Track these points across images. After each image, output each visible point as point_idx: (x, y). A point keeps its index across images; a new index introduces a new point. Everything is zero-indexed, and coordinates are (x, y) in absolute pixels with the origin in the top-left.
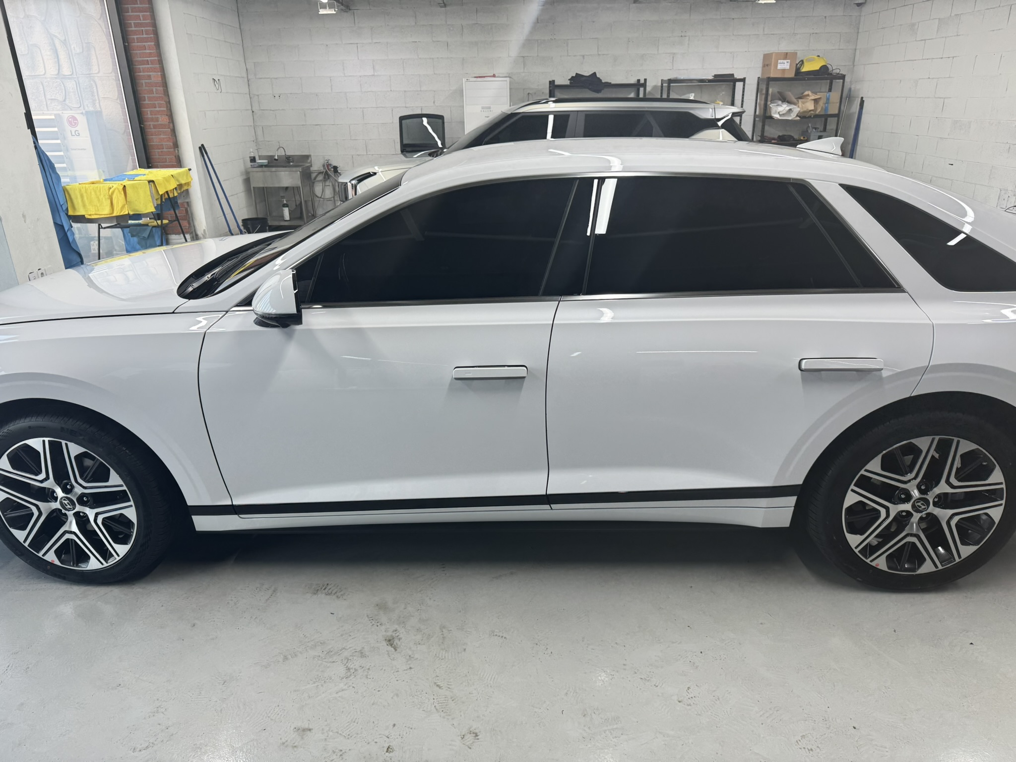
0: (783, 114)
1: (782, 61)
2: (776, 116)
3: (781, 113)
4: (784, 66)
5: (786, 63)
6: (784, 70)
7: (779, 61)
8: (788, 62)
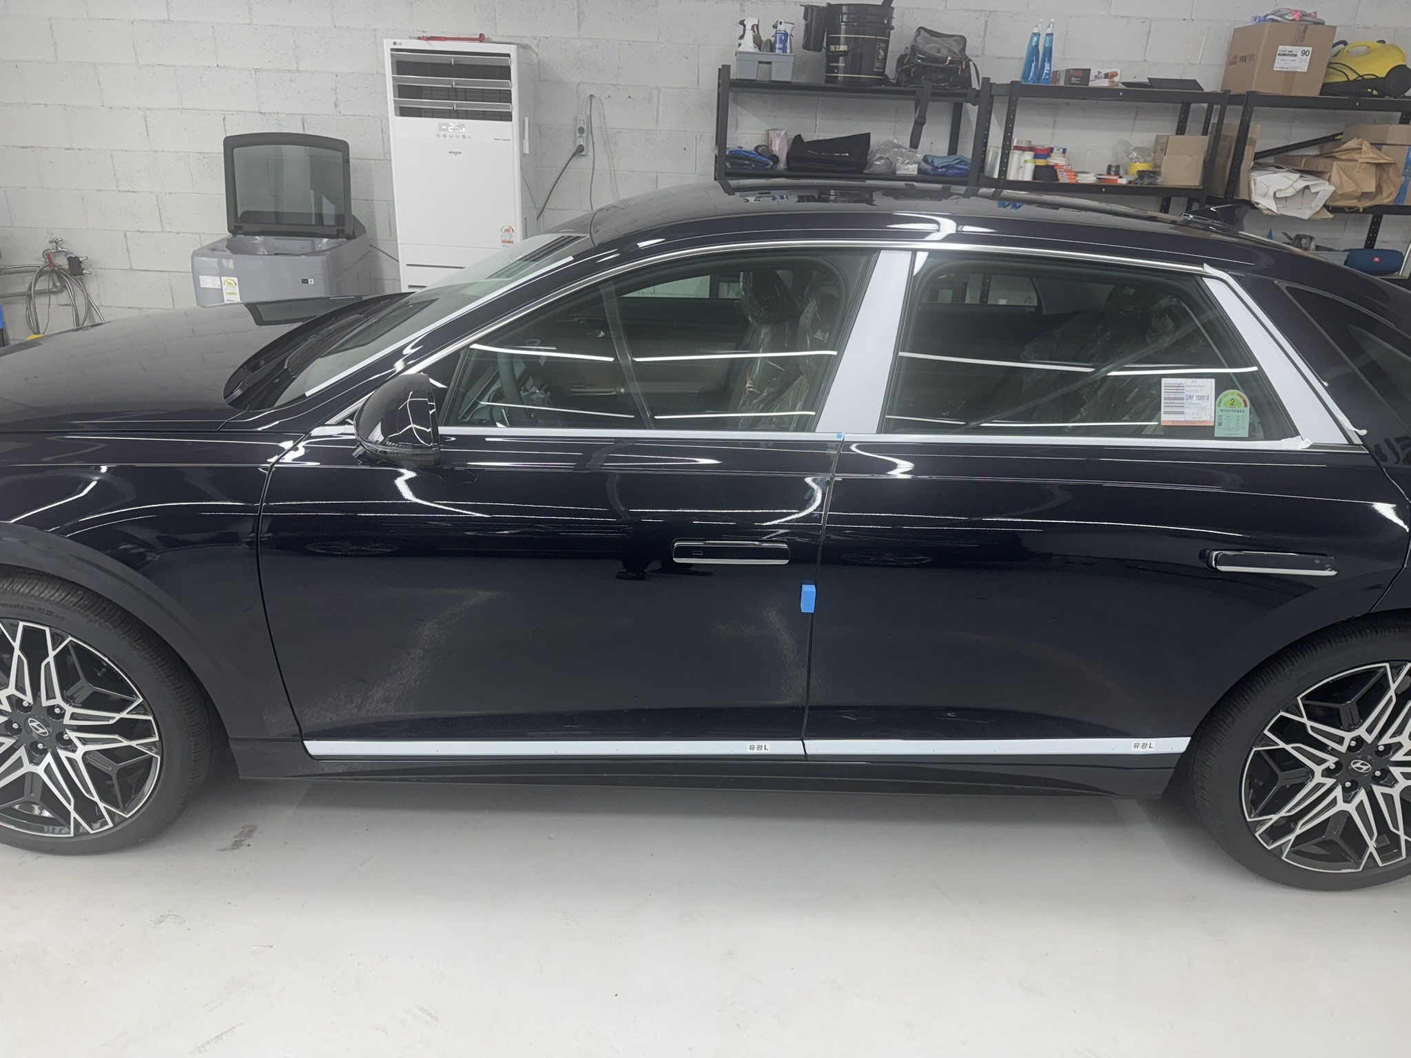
0: (1286, 198)
1: (1289, 48)
2: (1266, 203)
3: (1278, 195)
4: (1292, 64)
5: (1299, 54)
6: (1291, 75)
7: (1281, 47)
8: (1304, 53)
